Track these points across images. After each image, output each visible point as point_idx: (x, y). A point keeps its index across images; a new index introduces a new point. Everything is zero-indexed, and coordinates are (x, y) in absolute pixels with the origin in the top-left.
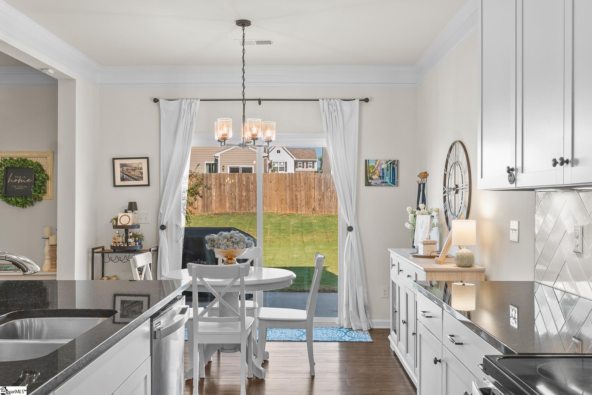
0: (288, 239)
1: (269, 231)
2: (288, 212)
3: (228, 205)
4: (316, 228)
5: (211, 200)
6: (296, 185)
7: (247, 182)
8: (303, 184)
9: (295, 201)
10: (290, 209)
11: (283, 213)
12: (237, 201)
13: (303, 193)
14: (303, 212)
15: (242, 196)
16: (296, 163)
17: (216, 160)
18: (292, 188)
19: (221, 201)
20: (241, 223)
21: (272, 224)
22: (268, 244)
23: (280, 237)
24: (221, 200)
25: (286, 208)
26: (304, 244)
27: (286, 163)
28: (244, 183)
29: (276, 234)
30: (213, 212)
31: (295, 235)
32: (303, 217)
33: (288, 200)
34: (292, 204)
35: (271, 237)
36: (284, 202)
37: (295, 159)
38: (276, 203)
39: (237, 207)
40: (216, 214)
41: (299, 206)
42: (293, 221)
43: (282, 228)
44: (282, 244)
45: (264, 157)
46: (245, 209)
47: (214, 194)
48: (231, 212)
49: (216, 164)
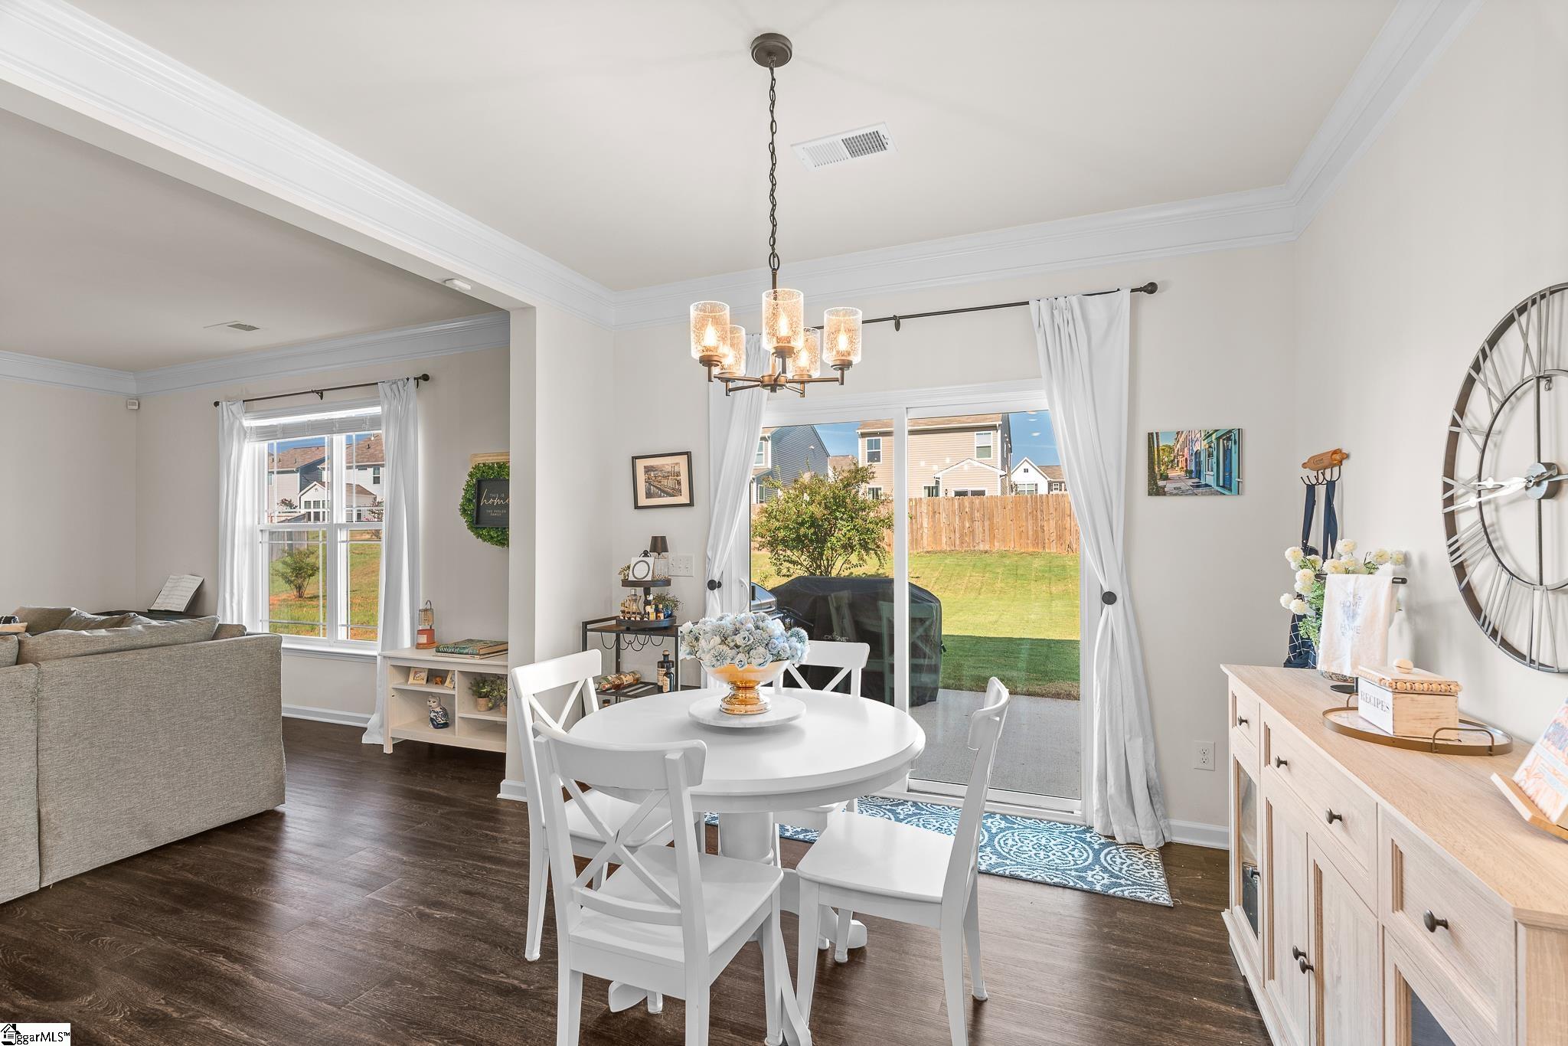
0: (1028, 588)
1: (1000, 576)
2: (1031, 549)
3: (944, 540)
4: (1072, 573)
5: (922, 534)
6: (1042, 511)
7: (972, 508)
8: (1052, 510)
9: (1040, 534)
10: (1034, 545)
11: (1023, 551)
12: (957, 535)
13: (1052, 523)
14: (1053, 549)
15: (964, 527)
16: (1050, 484)
17: (937, 482)
18: (1037, 516)
19: (935, 535)
20: (961, 565)
21: (1005, 566)
22: (996, 595)
23: (1016, 586)
24: (935, 533)
25: (1027, 544)
26: (1052, 597)
27: (1036, 485)
28: (967, 510)
29: (1011, 581)
30: (925, 550)
31: (1039, 583)
32: (1053, 557)
33: (1030, 533)
34: (1037, 537)
35: (1003, 585)
36: (1023, 535)
37: (1049, 479)
38: (1012, 538)
39: (958, 542)
40: (928, 552)
41: (1047, 541)
42: (1037, 563)
43: (1020, 572)
44: (1018, 596)
45: (1001, 476)
46: (968, 546)
47: (925, 525)
48: (948, 549)
49: (937, 488)
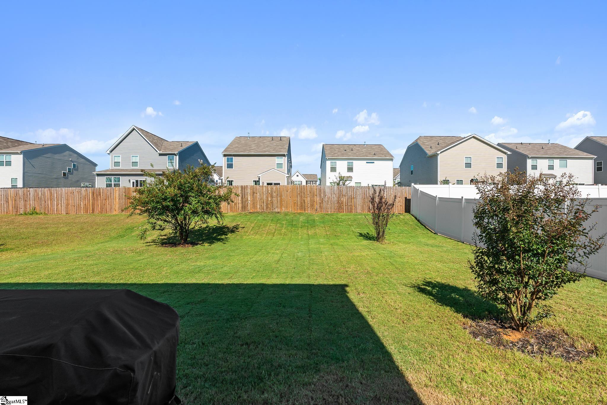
0: (298, 232)
1: (284, 226)
2: (299, 211)
3: (258, 206)
4: (317, 223)
5: (248, 204)
6: (304, 193)
8: (308, 193)
9: (303, 204)
10: (300, 209)
11: (295, 212)
12: (265, 204)
13: (309, 199)
14: (309, 211)
15: (268, 201)
16: (307, 182)
17: (259, 179)
18: (302, 195)
19: (254, 205)
21: (287, 220)
22: (282, 236)
23: (292, 231)
24: (254, 203)
25: (297, 209)
26: (309, 236)
27: (301, 182)
28: (270, 192)
29: (289, 228)
30: (249, 212)
31: (303, 229)
32: (309, 215)
33: (299, 203)
34: (302, 206)
35: (285, 230)
36: (296, 205)
37: (306, 180)
38: (291, 205)
39: (265, 208)
41: (306, 207)
42: (302, 218)
43: (294, 223)
44: (293, 237)
45: (287, 177)
46: (270, 210)
47: (249, 199)
48: (260, 211)
49: (259, 181)
